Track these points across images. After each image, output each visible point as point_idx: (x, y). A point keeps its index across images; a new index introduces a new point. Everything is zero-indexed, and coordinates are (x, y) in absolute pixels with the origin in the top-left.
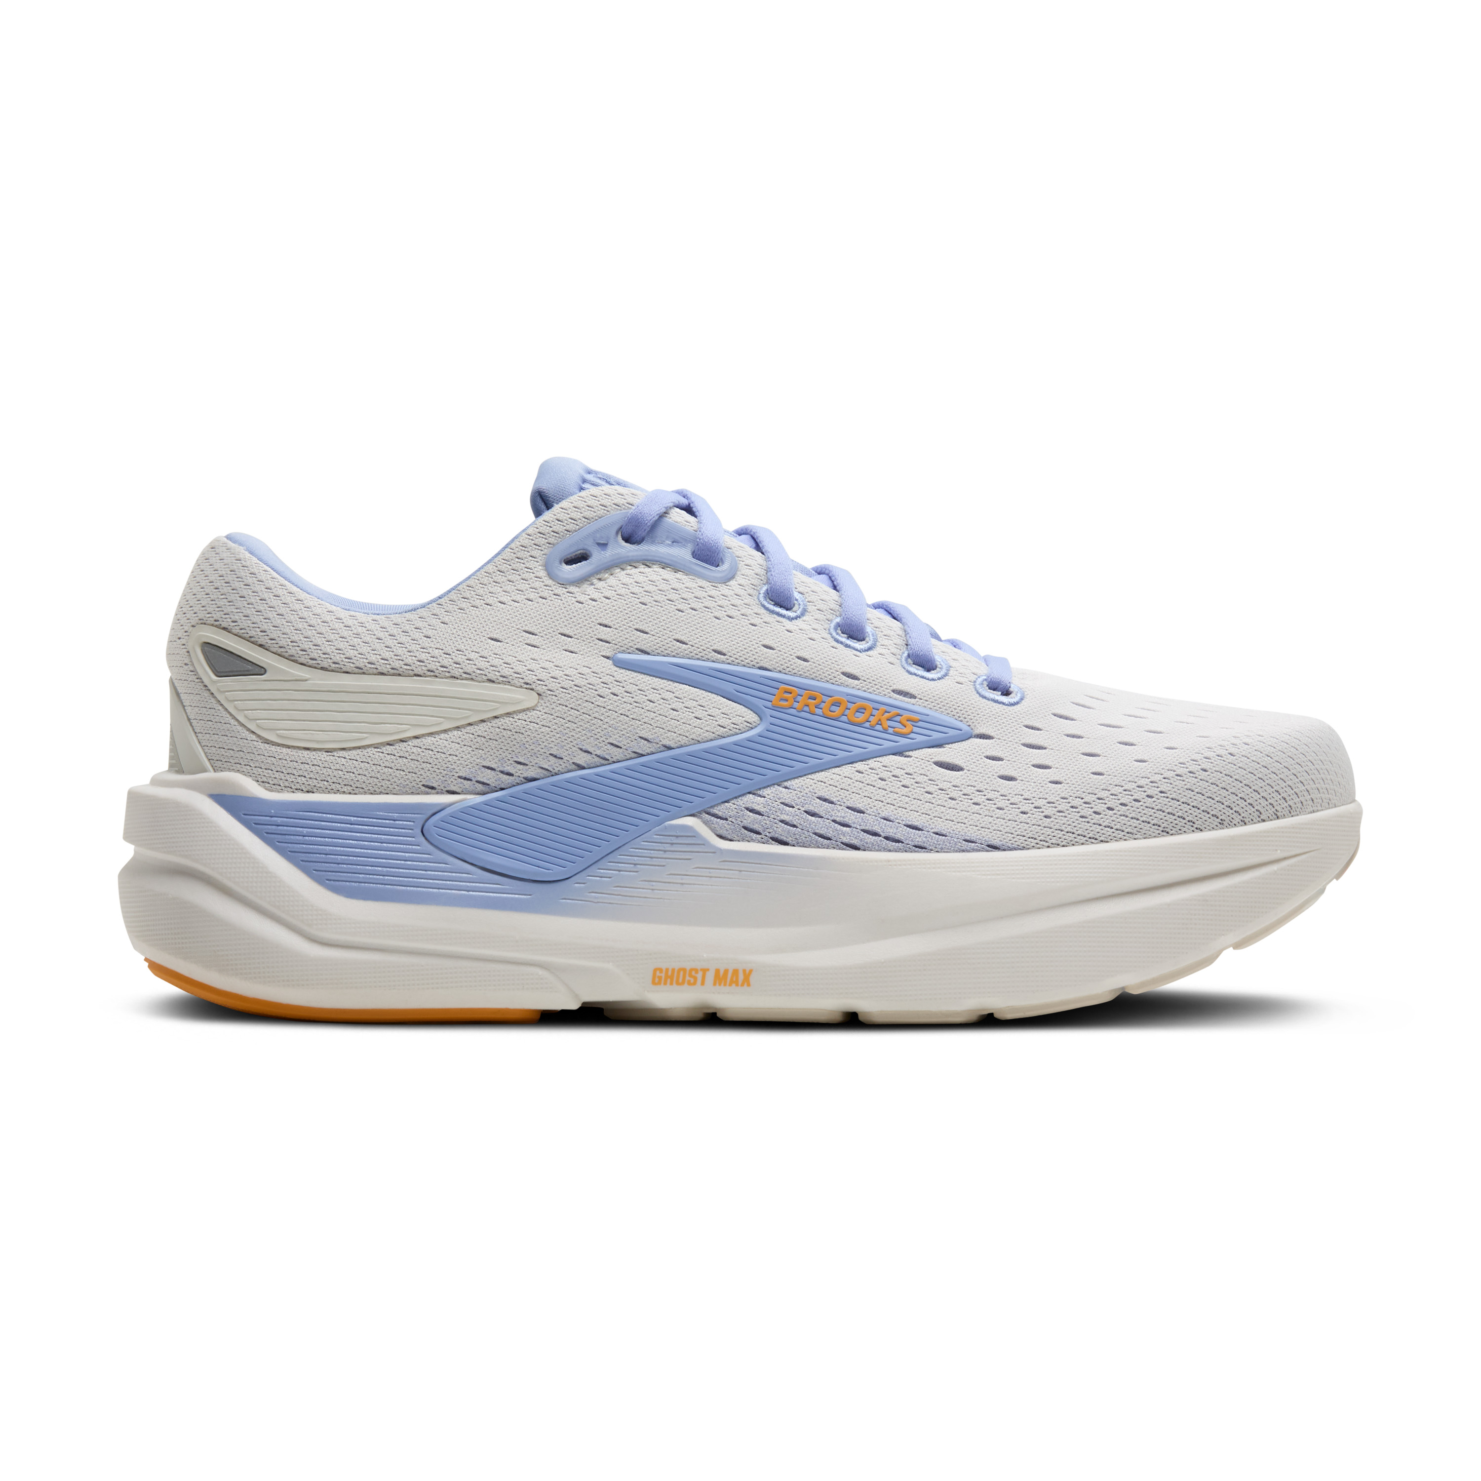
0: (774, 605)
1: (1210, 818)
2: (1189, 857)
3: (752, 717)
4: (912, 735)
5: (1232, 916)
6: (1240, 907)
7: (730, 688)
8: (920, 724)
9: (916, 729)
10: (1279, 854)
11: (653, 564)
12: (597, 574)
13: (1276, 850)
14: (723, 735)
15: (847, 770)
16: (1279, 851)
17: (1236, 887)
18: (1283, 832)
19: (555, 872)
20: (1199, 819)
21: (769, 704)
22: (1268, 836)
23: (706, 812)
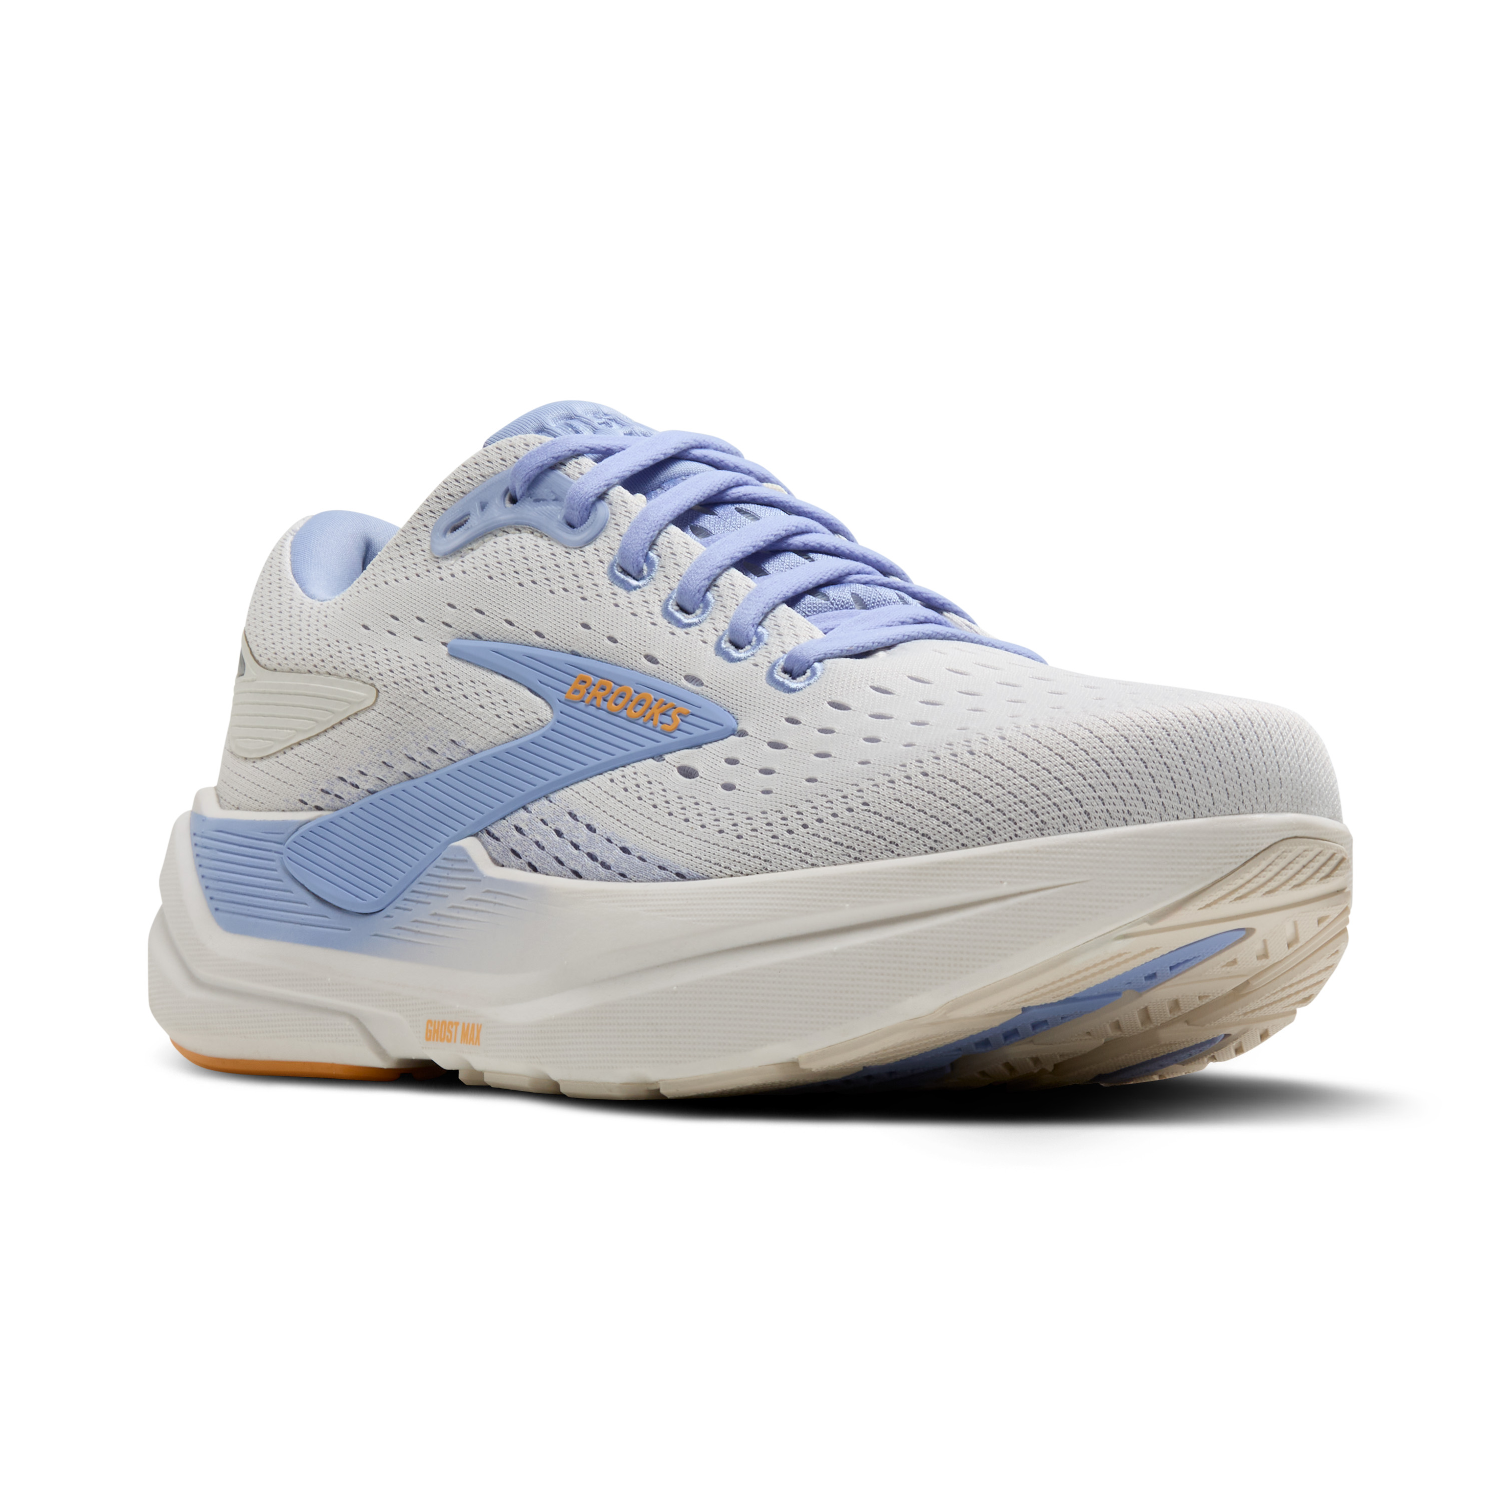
0: (621, 572)
1: (918, 838)
2: (872, 891)
3: (546, 713)
4: (677, 734)
5: (925, 970)
6: (937, 959)
7: (534, 677)
8: (691, 719)
9: (684, 726)
10: (1005, 889)
11: (525, 528)
12: (470, 544)
13: (1001, 882)
14: (515, 736)
15: (602, 780)
16: (1005, 883)
17: (932, 932)
18: (1017, 858)
19: (367, 903)
20: (903, 840)
21: (563, 697)
22: (993, 863)
23: (485, 832)
